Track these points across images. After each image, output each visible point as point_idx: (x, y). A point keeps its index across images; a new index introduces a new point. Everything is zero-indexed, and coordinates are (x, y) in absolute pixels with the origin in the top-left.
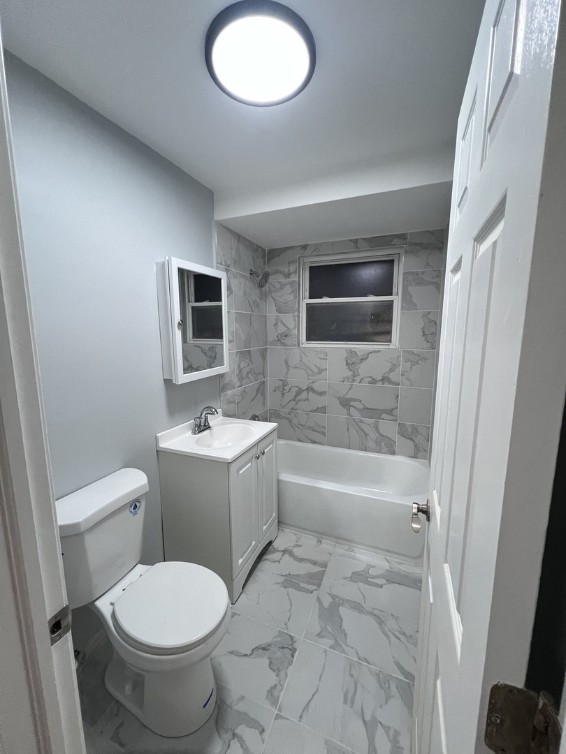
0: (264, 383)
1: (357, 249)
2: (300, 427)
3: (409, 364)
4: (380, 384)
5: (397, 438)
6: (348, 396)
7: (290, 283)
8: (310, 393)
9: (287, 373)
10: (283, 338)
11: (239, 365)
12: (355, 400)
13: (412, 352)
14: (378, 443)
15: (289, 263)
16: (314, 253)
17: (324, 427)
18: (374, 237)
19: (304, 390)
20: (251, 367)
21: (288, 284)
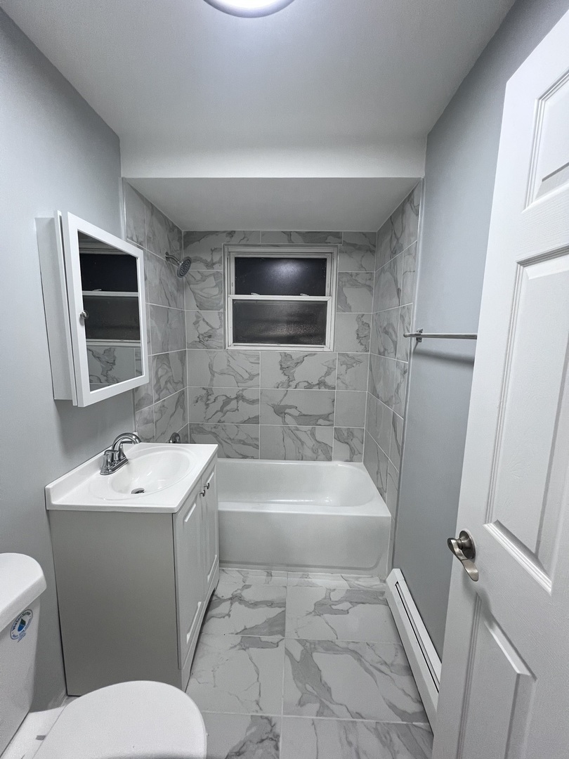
0: (183, 394)
1: (291, 243)
2: (229, 441)
3: (344, 366)
4: (316, 389)
5: (333, 443)
6: (282, 404)
7: (214, 274)
8: (241, 402)
9: (212, 380)
10: (206, 339)
11: (157, 373)
12: (291, 407)
13: (347, 355)
14: (315, 451)
15: (212, 251)
16: (242, 243)
17: (257, 439)
18: (309, 232)
19: (232, 399)
20: (170, 374)
21: (211, 275)
